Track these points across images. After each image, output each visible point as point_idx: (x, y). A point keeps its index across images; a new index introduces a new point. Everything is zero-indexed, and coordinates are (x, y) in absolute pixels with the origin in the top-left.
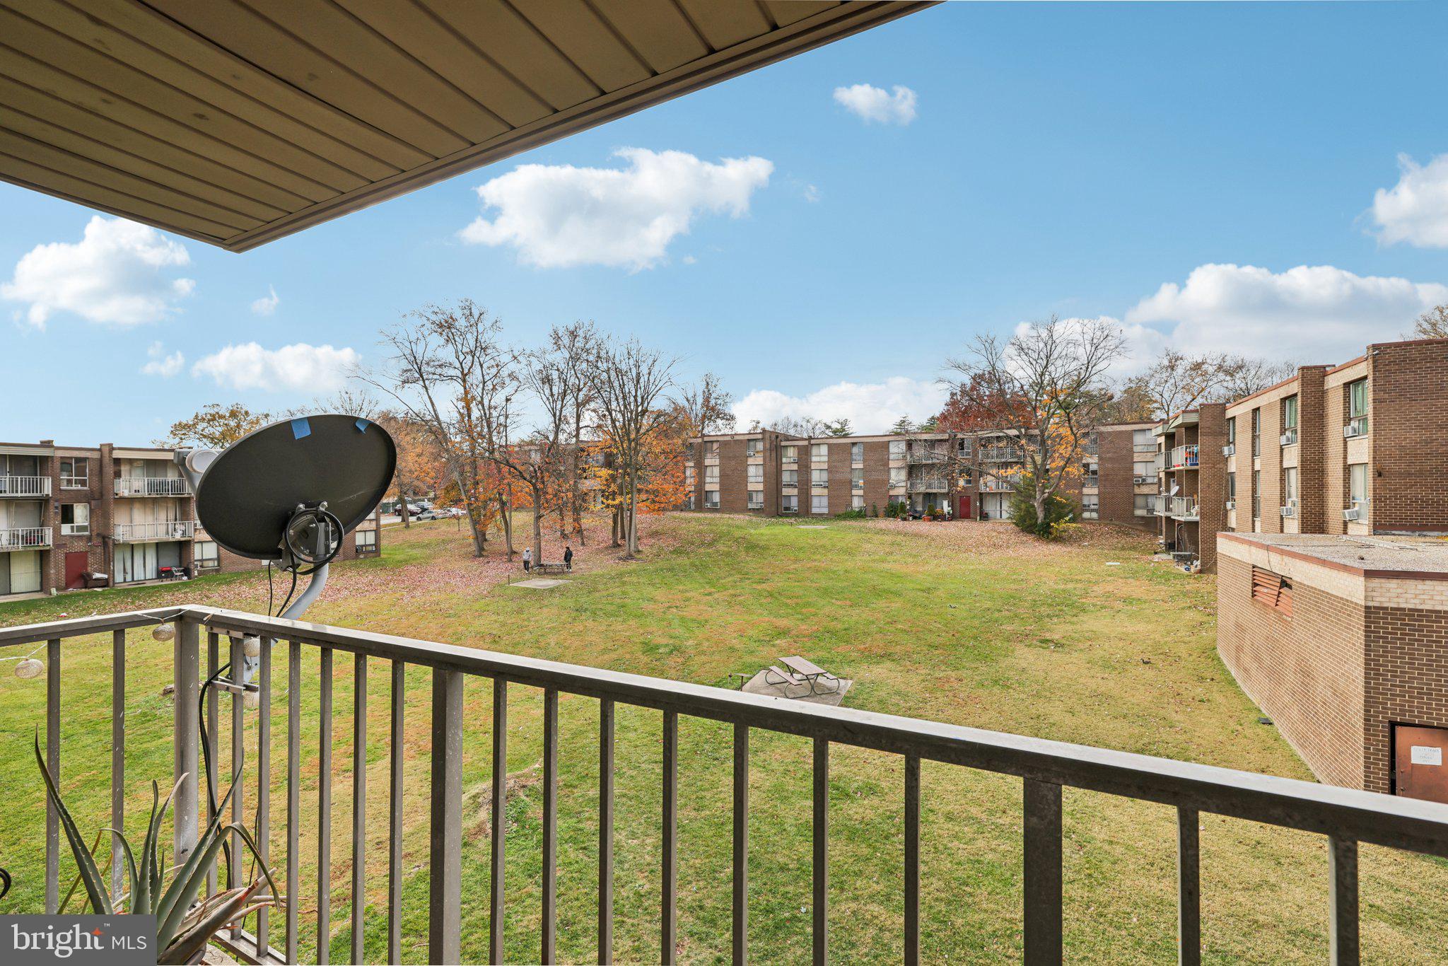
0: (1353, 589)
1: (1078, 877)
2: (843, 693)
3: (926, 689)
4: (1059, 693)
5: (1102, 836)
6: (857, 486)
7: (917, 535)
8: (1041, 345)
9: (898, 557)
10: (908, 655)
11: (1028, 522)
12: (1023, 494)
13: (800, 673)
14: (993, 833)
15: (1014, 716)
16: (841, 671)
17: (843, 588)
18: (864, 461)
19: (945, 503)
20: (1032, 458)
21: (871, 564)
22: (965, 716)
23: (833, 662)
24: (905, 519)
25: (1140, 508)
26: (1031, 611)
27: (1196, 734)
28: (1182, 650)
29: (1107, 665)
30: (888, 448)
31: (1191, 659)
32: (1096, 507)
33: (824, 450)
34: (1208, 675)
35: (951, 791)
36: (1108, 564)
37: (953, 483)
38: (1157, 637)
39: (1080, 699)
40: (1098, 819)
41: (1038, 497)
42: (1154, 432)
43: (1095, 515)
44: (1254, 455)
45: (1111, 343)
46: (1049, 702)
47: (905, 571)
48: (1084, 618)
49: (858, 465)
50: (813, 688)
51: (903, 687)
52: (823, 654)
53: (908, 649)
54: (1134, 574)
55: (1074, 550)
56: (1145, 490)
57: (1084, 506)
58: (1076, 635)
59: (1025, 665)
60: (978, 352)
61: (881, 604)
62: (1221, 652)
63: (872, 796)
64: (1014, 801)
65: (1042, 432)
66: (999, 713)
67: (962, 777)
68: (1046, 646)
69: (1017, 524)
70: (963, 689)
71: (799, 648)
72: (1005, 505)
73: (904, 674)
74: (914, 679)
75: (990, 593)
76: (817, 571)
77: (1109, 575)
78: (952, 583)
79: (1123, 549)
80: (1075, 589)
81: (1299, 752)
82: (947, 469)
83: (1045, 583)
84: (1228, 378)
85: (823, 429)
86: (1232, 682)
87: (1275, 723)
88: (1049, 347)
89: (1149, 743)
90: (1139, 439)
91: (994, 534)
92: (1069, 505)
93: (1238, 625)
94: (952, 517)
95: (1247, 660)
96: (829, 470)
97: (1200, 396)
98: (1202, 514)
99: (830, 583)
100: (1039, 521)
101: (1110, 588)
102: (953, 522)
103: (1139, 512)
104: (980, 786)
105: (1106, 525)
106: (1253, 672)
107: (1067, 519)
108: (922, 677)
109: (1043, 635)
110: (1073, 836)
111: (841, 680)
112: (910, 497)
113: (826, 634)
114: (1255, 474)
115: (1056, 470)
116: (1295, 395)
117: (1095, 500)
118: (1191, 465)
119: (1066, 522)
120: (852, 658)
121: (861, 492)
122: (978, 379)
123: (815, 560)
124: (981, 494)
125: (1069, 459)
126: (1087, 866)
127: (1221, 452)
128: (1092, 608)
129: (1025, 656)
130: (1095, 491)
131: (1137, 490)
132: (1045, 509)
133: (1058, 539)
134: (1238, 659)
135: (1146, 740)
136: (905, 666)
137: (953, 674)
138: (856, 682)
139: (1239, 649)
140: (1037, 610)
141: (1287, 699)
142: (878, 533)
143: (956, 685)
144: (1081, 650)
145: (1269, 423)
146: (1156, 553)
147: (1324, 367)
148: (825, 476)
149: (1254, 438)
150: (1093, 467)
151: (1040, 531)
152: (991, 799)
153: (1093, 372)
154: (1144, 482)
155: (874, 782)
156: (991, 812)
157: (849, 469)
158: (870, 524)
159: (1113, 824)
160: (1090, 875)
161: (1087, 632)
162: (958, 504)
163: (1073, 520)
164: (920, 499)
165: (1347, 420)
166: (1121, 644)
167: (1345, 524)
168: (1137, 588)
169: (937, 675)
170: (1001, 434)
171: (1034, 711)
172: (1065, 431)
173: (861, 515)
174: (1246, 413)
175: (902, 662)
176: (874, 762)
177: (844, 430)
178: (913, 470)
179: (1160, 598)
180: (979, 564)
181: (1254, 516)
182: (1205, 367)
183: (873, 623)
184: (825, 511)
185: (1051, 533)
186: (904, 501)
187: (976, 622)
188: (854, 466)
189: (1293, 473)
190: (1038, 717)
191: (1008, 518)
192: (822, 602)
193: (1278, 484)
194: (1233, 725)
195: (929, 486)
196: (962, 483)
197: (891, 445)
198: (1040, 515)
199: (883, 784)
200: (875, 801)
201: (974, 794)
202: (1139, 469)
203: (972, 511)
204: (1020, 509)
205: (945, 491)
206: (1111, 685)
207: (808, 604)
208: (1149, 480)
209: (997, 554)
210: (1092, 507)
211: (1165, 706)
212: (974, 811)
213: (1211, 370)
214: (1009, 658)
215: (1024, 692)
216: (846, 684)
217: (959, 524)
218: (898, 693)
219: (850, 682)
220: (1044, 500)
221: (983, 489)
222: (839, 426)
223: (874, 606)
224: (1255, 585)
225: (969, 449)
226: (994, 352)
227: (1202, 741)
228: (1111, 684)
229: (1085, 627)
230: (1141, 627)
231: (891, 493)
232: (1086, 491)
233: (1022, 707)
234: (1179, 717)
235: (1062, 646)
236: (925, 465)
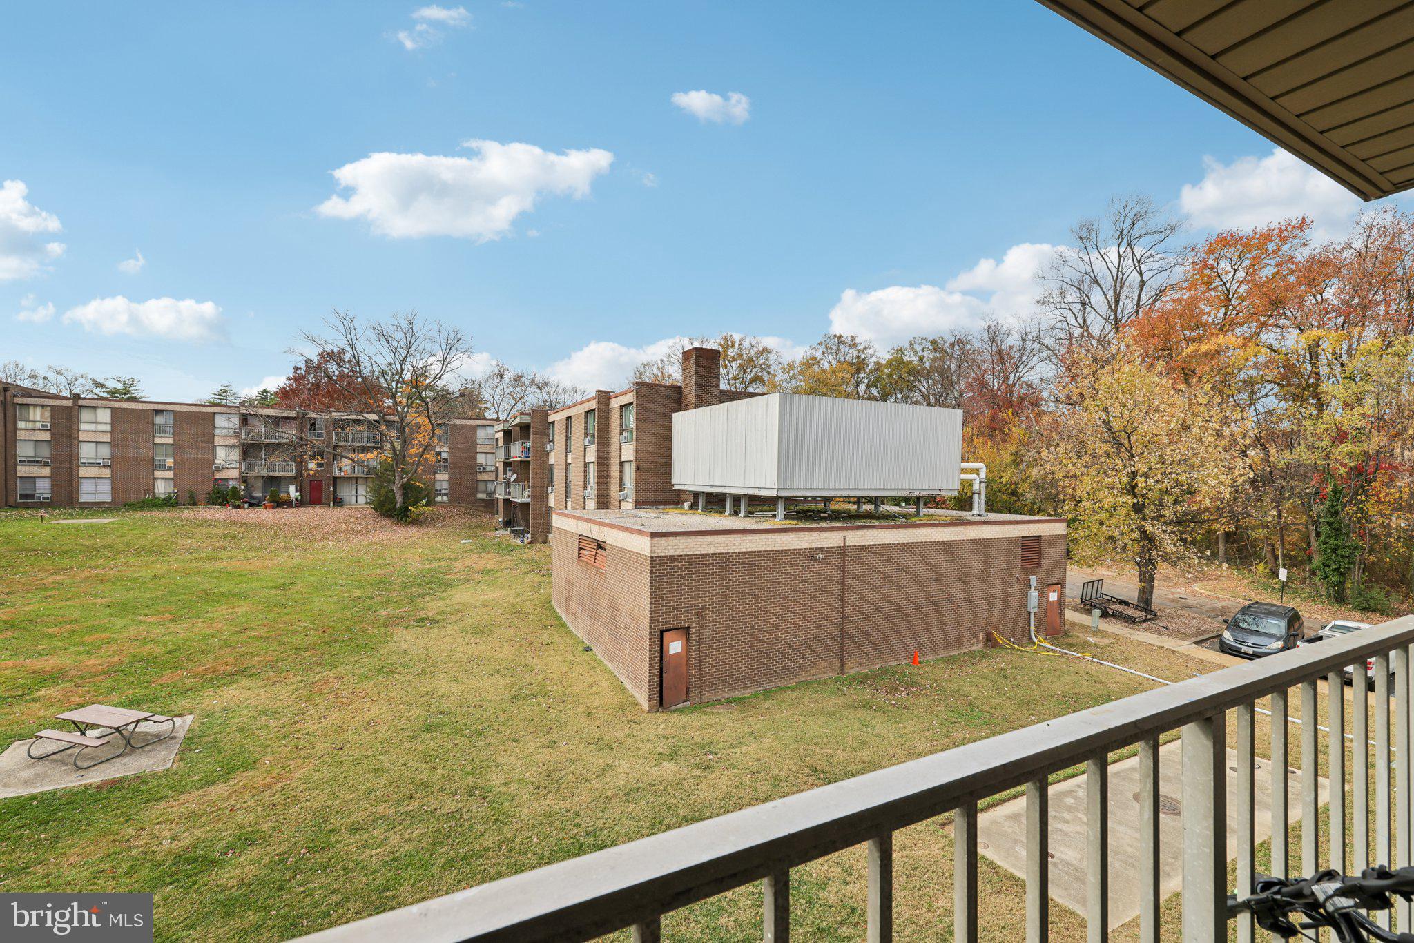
0: (643, 546)
1: (487, 827)
2: (181, 734)
3: (300, 698)
4: (441, 666)
5: (499, 781)
6: (162, 467)
7: (260, 526)
8: (401, 335)
9: (234, 552)
10: (270, 664)
11: (387, 506)
12: (380, 479)
13: (99, 726)
14: (404, 823)
15: (404, 699)
16: (173, 707)
17: (154, 599)
18: (175, 434)
19: (292, 489)
20: (392, 444)
21: (194, 564)
22: (353, 715)
23: (157, 698)
24: (238, 507)
25: (482, 492)
26: (403, 593)
27: (549, 671)
28: (529, 607)
29: (478, 631)
30: (214, 420)
31: (536, 613)
32: (446, 491)
33: (104, 416)
34: (548, 623)
35: (352, 800)
36: (462, 542)
37: (301, 466)
38: (511, 599)
39: (460, 667)
40: (494, 768)
41: (397, 483)
42: (496, 428)
43: (445, 499)
44: (567, 452)
45: (461, 345)
46: (434, 677)
47: (248, 568)
48: (451, 592)
49: (165, 439)
50: (128, 742)
51: (270, 704)
52: (139, 692)
53: (270, 658)
54: (485, 549)
55: (431, 531)
56: (485, 477)
57: (437, 490)
58: (448, 609)
59: (406, 647)
60: (336, 328)
61: (222, 611)
62: (553, 603)
63: (250, 848)
64: (419, 783)
65: (402, 420)
66: (389, 700)
67: (361, 780)
68: (423, 624)
69: (375, 509)
70: (346, 687)
71: (88, 692)
72: (361, 490)
73: (268, 688)
74: (284, 691)
75: (358, 581)
76: (102, 581)
77: (466, 552)
78: (313, 575)
79: (470, 528)
80: (439, 567)
81: (610, 666)
82: (296, 452)
83: (411, 564)
84: (538, 391)
85: (90, 385)
86: (564, 625)
87: (594, 648)
88: (409, 339)
89: (520, 689)
90: (481, 433)
91: (352, 520)
92: (425, 489)
93: (568, 581)
94: (300, 504)
95: (574, 606)
96: (113, 444)
97: (520, 402)
98: (532, 496)
99: (130, 595)
100: (398, 505)
101: (468, 563)
102: (303, 509)
103: (481, 496)
104: (382, 782)
105: (455, 507)
106: (578, 615)
107: (424, 502)
108: (293, 687)
109: (417, 614)
110: (476, 792)
111: (175, 719)
112: (245, 481)
113: (136, 664)
114: (567, 465)
115: (415, 455)
116: (594, 410)
117: (445, 485)
118: (526, 457)
119: (423, 506)
120: (188, 687)
121: (170, 474)
122: (327, 356)
123: (96, 567)
124: (335, 479)
125: (427, 446)
126: (492, 813)
127: (545, 448)
128: (457, 583)
129: (405, 638)
130: (446, 477)
131: (479, 477)
132: (403, 494)
133: (415, 522)
134: (567, 606)
135: (516, 687)
136: (268, 678)
137: (331, 674)
138: (200, 716)
139: (568, 599)
140: (409, 591)
141: (601, 629)
142: (202, 525)
143: (336, 685)
144: (454, 622)
145: (578, 428)
146: (496, 530)
147: (609, 393)
148: (105, 451)
149: (568, 439)
150: (444, 455)
151: (398, 515)
152: (396, 790)
153: (448, 370)
154: (484, 471)
155: (250, 829)
156: (398, 803)
157: (149, 444)
158: (186, 514)
159: (505, 767)
160: (496, 820)
161: (456, 604)
162: (307, 489)
163: (428, 504)
164: (259, 484)
165: (622, 431)
166: (485, 611)
167: (620, 502)
168: (489, 561)
169: (312, 680)
170: (361, 418)
171: (422, 689)
172: (422, 420)
173: (169, 503)
174: (560, 420)
175: (264, 675)
176: (246, 805)
177: (129, 392)
178: (249, 450)
179: (508, 566)
180: (339, 552)
181: (567, 497)
182: (523, 379)
183: (213, 636)
184: (108, 498)
185: (408, 517)
186: (237, 486)
187: (348, 613)
188: (157, 440)
189: (591, 466)
190: (427, 693)
191: (367, 503)
192: (119, 623)
193: (583, 474)
194: (570, 658)
195: (270, 469)
196: (312, 466)
197: (217, 418)
198: (399, 499)
199: (264, 827)
200: (257, 851)
201: (378, 793)
202: (481, 459)
203: (324, 494)
204: (379, 494)
205: (293, 474)
206: (483, 648)
207: (95, 629)
208: (488, 469)
209: (356, 540)
210: (443, 491)
211: (525, 654)
212: (381, 809)
213: (527, 382)
214: (390, 644)
215: (410, 674)
216: (184, 722)
217: (310, 510)
218: (265, 712)
219: (189, 718)
220: (402, 485)
221: (337, 474)
222: (120, 386)
223: (210, 615)
224: (580, 549)
225: (321, 429)
226: (353, 332)
227: (554, 676)
228: (483, 646)
229: (455, 600)
230: (498, 593)
231: (218, 476)
232: (438, 477)
233: (409, 689)
234: (536, 661)
235: (437, 621)
236: (267, 445)
